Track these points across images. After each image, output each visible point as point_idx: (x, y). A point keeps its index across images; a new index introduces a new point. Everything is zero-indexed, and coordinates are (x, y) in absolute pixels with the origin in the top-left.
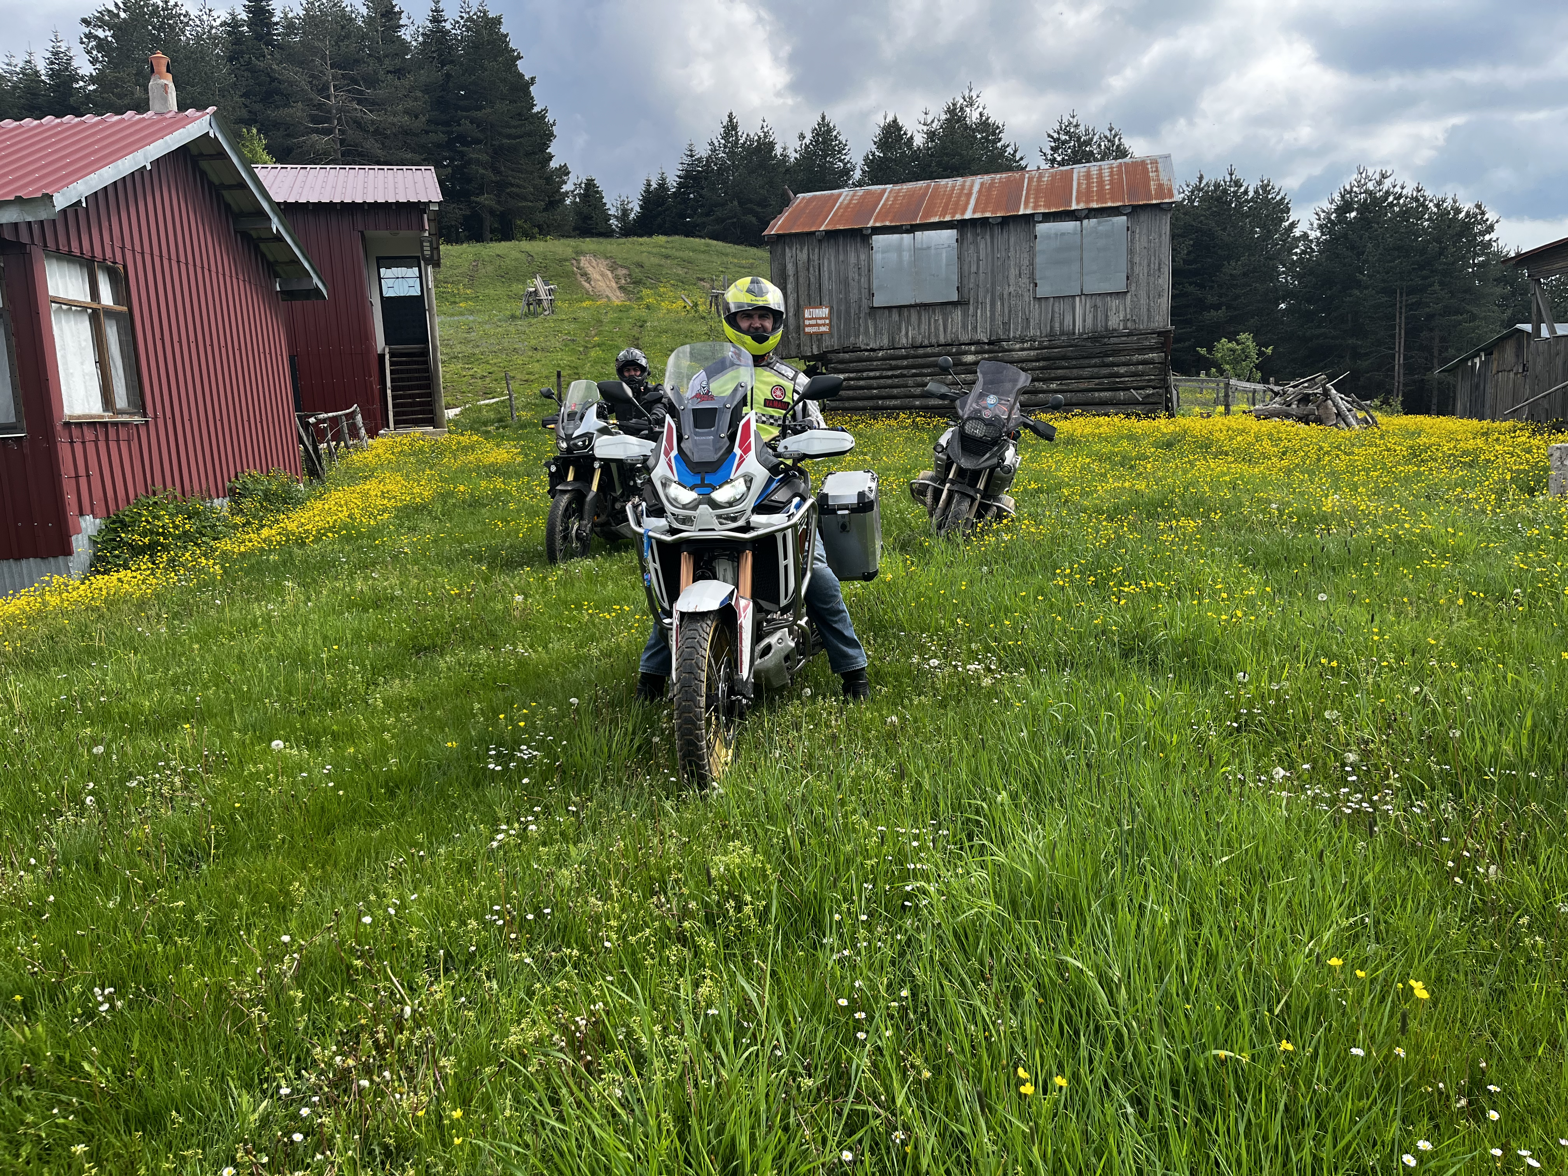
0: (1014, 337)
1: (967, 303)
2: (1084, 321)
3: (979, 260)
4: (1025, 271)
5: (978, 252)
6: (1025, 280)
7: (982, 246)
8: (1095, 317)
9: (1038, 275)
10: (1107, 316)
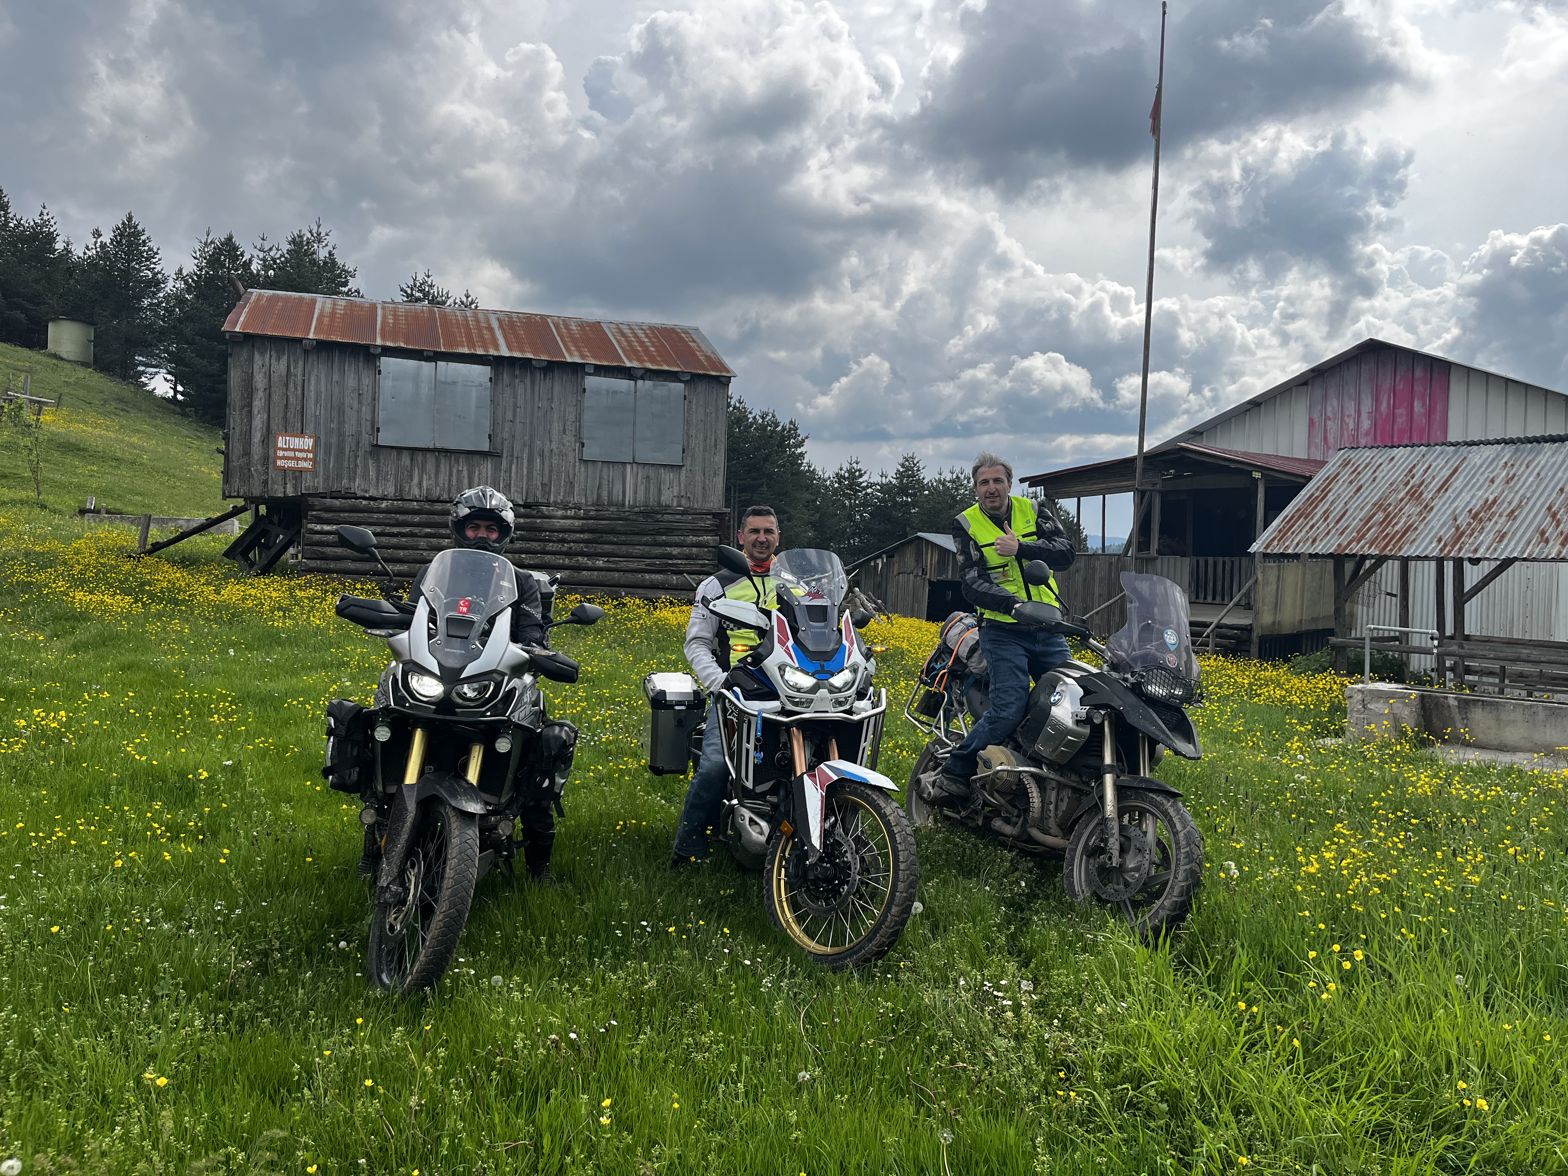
0: (555, 502)
1: (499, 456)
2: (636, 493)
3: (515, 407)
4: (570, 427)
5: (515, 398)
6: (569, 438)
7: (520, 391)
8: (647, 490)
9: (585, 434)
10: (660, 489)
